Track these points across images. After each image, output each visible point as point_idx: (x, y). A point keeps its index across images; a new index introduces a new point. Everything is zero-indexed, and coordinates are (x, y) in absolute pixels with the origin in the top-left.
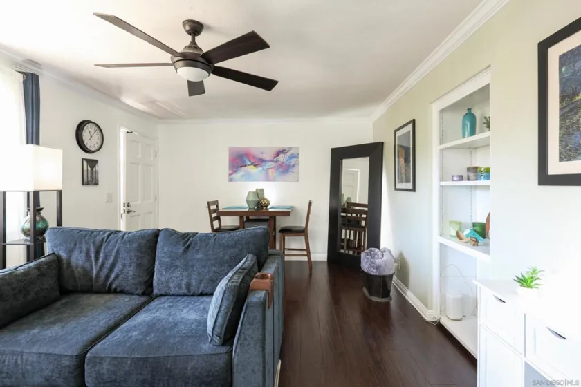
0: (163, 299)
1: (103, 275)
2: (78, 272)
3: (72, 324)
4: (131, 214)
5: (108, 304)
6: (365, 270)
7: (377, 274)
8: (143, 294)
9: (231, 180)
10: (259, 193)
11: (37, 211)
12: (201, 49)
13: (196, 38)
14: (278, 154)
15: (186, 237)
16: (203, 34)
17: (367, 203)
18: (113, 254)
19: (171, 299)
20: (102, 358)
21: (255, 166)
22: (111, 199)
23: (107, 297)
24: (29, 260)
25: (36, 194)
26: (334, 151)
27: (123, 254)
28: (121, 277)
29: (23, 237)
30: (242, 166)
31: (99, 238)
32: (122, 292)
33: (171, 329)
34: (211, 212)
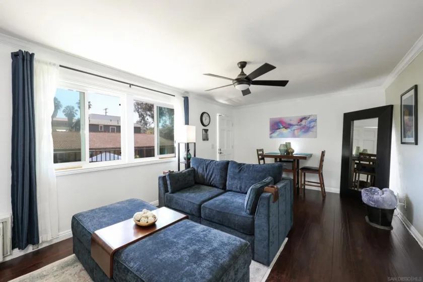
0: (230, 192)
1: (208, 178)
2: (200, 175)
3: (198, 194)
4: (222, 154)
5: (210, 190)
6: (365, 202)
7: (376, 206)
8: (222, 189)
9: (271, 137)
10: (288, 145)
11: (188, 151)
12: (245, 75)
13: (244, 69)
14: (301, 120)
15: (240, 166)
16: (247, 66)
17: (376, 154)
18: (212, 169)
19: (233, 193)
20: (206, 208)
21: (286, 128)
22: (213, 147)
23: (210, 187)
24: (186, 169)
25: (188, 144)
26: (345, 115)
27: (215, 171)
28: (215, 180)
29: (184, 161)
30: (278, 129)
31: (207, 163)
32: (215, 187)
33: (231, 203)
34: (258, 155)
